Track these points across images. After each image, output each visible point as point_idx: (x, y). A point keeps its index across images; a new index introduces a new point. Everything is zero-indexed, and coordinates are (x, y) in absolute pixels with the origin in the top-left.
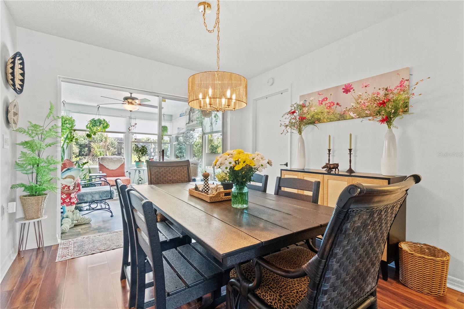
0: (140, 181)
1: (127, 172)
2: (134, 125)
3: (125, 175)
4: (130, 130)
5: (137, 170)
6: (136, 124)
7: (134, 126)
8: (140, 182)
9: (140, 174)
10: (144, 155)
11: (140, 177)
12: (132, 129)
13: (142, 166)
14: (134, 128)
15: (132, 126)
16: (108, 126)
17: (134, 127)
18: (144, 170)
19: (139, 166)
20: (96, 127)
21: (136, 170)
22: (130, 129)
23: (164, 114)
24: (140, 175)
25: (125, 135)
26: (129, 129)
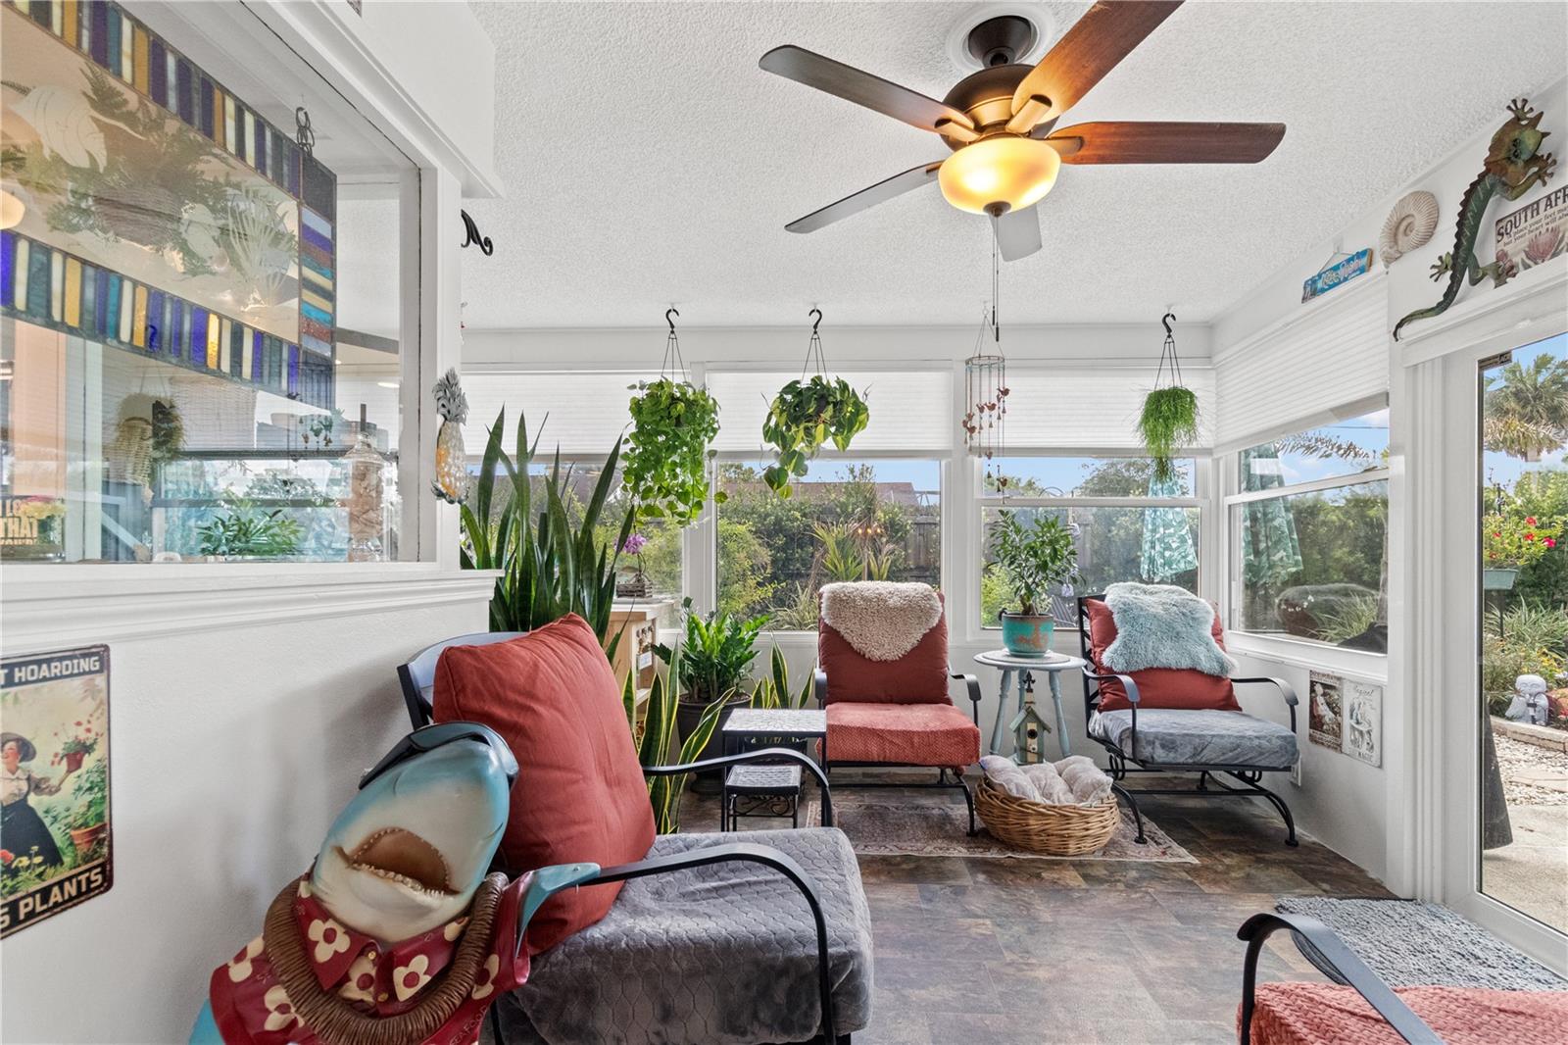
0: (1032, 734)
1: (956, 677)
2: (995, 401)
3: (950, 693)
4: (972, 430)
5: (1013, 668)
6: (1006, 392)
7: (992, 407)
8: (1033, 744)
9: (1030, 690)
10: (1051, 575)
11: (1031, 715)
12: (985, 425)
13: (1042, 642)
14: (994, 419)
15: (981, 410)
16: (862, 417)
17: (995, 413)
18: (1058, 670)
19: (1025, 647)
20: (802, 427)
21: (1007, 671)
22: (975, 422)
23: (1171, 312)
24: (1028, 697)
25: (948, 466)
26: (965, 423)
